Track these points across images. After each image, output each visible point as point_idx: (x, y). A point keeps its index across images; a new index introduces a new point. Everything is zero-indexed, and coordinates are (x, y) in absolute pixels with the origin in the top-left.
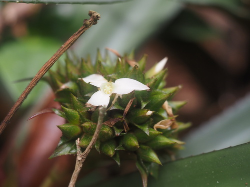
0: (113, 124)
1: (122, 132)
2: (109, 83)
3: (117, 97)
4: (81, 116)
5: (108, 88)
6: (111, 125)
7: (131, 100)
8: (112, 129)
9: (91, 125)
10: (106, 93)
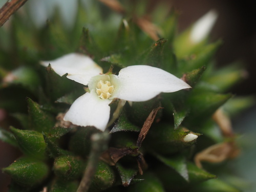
0: (117, 160)
1: (135, 177)
2: (107, 76)
3: (123, 104)
4: (50, 145)
5: (105, 87)
6: (112, 161)
7: (152, 112)
8: (114, 169)
9: (72, 163)
10: (101, 96)
